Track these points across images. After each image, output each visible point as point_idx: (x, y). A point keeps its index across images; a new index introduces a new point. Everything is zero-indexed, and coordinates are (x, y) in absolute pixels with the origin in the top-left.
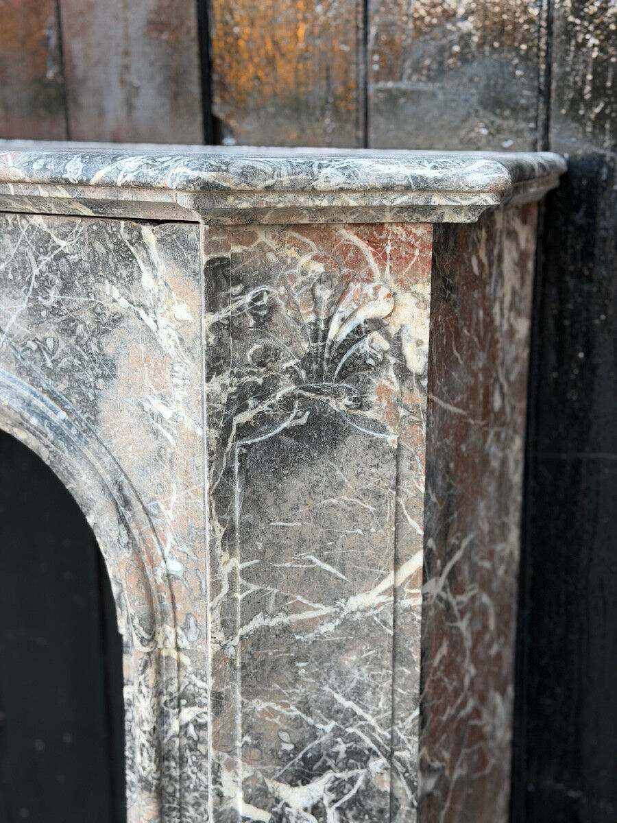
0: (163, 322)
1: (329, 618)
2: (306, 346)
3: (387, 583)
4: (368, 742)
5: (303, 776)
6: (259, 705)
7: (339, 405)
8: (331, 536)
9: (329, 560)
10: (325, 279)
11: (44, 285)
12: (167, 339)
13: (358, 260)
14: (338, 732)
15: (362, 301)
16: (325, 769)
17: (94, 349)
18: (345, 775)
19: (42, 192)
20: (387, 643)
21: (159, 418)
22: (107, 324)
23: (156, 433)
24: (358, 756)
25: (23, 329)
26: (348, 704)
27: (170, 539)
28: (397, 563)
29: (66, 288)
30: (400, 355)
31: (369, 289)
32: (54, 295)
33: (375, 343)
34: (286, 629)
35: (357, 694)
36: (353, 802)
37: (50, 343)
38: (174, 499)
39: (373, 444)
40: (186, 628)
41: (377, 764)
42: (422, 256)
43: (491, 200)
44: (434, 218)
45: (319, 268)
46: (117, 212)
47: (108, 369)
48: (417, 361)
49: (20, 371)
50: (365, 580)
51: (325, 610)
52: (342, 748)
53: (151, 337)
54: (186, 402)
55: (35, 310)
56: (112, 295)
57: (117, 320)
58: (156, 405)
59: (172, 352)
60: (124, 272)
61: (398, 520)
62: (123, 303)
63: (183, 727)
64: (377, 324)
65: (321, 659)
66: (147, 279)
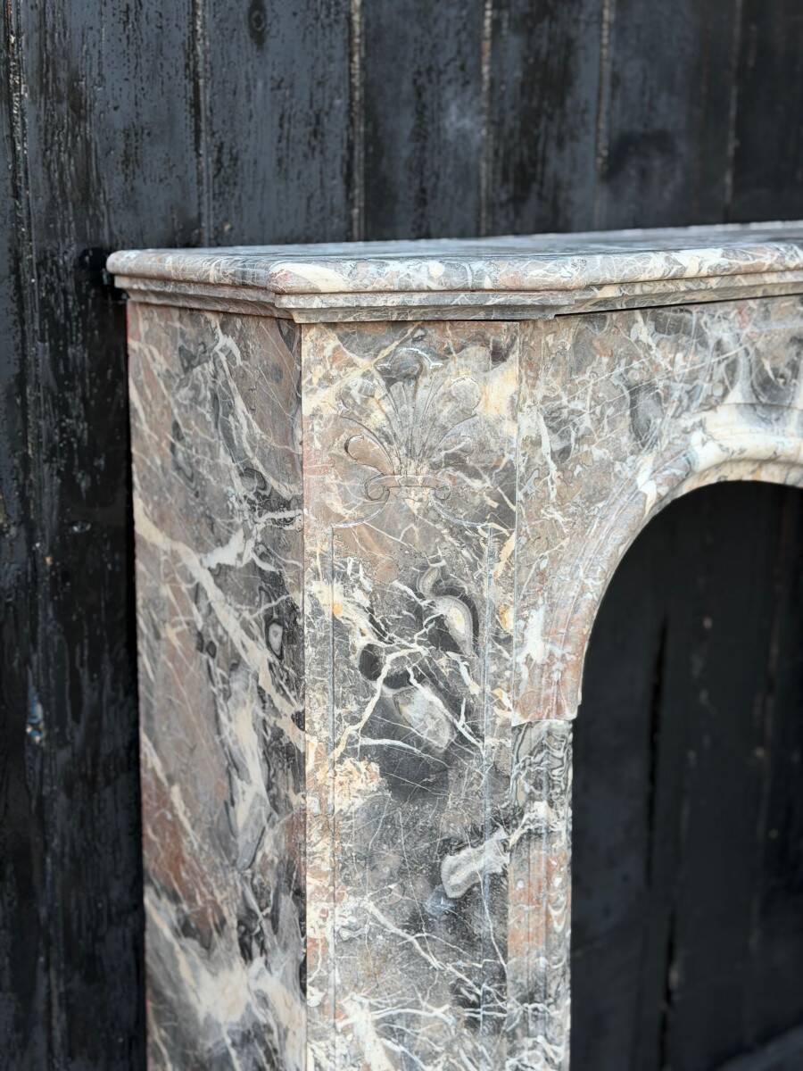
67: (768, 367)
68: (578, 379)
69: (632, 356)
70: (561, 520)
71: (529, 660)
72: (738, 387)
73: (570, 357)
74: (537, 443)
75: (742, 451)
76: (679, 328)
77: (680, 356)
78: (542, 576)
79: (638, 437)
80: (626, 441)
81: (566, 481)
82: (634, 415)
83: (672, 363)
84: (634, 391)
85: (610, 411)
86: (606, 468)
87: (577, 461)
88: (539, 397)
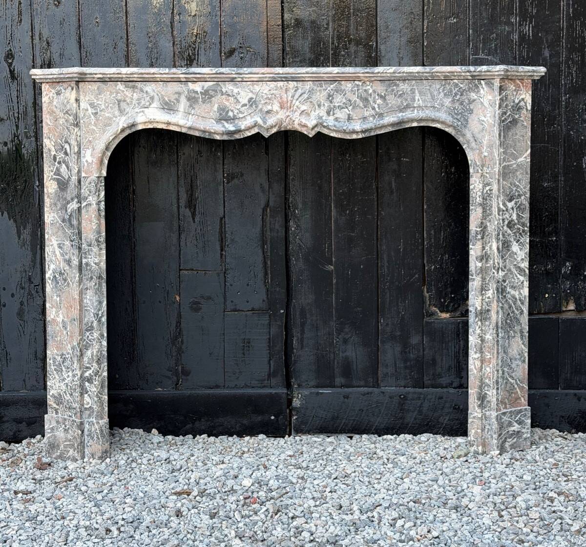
0: (485, 100)
1: (515, 163)
2: (512, 104)
3: (524, 156)
4: (521, 193)
5: (510, 201)
6: (505, 183)
7: (517, 117)
8: (515, 145)
9: (515, 151)
10: (515, 90)
11: (456, 94)
12: (486, 104)
13: (519, 87)
14: (516, 190)
15: (521, 94)
16: (514, 199)
17: (468, 107)
18: (517, 200)
19: (463, 74)
20: (524, 169)
21: (483, 121)
22: (471, 102)
23: (482, 124)
24: (520, 196)
25: (450, 105)
26: (518, 184)
27: (485, 148)
28: (526, 151)
29: (462, 95)
30: (526, 106)
31: (522, 92)
32: (458, 97)
33: (522, 104)
34: (508, 165)
35: (519, 181)
36: (518, 207)
37: (457, 107)
38: (486, 139)
39: (523, 125)
40: (488, 168)
41: (523, 197)
42: (530, 86)
43: (544, 74)
44: (532, 78)
45: (514, 88)
46: (476, 78)
47: (471, 111)
48: (529, 108)
49: (449, 114)
50: (521, 155)
51: (514, 162)
52: (517, 194)
53: (482, 103)
54: (490, 116)
55: (453, 101)
56: (473, 96)
57: (474, 100)
58: (483, 118)
59: (487, 106)
60: (476, 90)
61: (527, 142)
62: (476, 97)
63: (487, 191)
64: (523, 99)
65: (514, 173)
66: (482, 91)
67: (166, 99)
68: (99, 97)
69: (117, 93)
70: (96, 129)
71: (87, 161)
72: (155, 103)
73: (97, 92)
74: (87, 110)
75: (154, 119)
76: (134, 87)
77: (135, 94)
78: (90, 142)
79: (121, 112)
80: (117, 113)
81: (97, 120)
82: (119, 107)
83: (133, 95)
84: (119, 101)
85: (111, 105)
86: (110, 119)
87: (100, 116)
88: (87, 99)
